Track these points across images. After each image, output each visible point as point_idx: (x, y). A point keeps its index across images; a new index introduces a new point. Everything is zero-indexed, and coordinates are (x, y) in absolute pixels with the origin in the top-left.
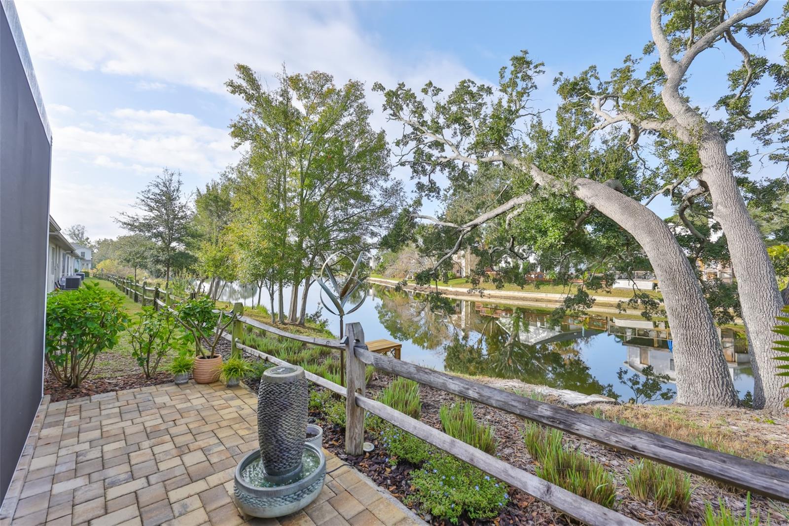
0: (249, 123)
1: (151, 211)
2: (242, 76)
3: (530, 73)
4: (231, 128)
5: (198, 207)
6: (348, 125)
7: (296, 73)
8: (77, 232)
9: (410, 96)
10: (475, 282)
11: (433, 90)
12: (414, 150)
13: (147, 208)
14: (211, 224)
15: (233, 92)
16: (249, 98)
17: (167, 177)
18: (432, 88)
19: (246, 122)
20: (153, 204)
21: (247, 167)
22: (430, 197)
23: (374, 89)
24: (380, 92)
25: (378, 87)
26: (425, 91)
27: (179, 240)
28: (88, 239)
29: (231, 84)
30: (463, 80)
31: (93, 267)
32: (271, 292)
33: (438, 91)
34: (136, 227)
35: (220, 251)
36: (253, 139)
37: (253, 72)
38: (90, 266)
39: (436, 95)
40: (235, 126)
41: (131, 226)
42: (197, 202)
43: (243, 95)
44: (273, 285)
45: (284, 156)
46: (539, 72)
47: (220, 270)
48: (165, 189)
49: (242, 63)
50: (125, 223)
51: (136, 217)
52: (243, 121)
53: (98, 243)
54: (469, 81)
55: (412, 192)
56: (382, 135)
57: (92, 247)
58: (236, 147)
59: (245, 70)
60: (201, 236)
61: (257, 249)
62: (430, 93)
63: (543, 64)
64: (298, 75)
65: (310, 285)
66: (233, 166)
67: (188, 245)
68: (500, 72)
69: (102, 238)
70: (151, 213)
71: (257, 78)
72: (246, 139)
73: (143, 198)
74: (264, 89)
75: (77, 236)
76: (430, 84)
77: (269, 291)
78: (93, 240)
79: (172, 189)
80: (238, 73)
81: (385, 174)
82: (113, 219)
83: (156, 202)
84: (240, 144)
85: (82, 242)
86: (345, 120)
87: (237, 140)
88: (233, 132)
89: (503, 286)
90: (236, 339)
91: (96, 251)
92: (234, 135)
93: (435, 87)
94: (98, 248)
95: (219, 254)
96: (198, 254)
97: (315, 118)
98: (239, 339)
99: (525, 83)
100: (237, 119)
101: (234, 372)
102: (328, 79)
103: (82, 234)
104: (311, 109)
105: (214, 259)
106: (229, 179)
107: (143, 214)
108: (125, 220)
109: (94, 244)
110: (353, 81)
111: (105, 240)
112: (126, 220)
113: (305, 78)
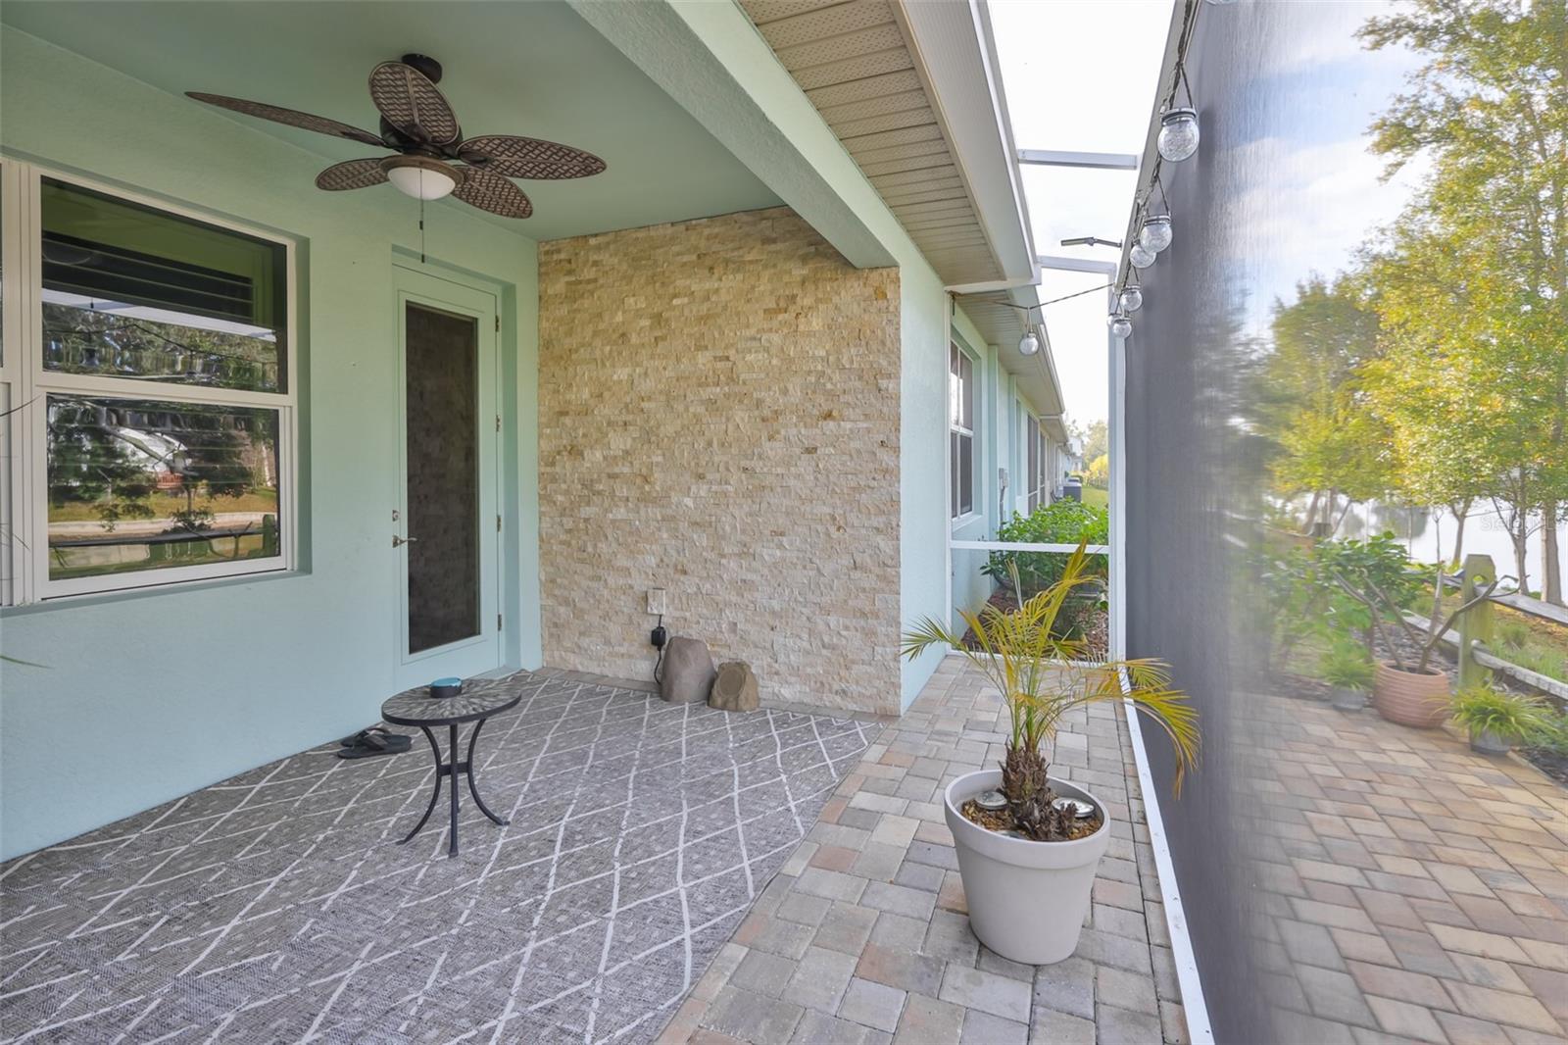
0: (1423, 102)
4: (1371, 133)
5: (1279, 336)
14: (1313, 369)
15: (1377, 45)
16: (1426, 38)
19: (1416, 101)
21: (1427, 216)
27: (1245, 412)
29: (1371, 28)
31: (1085, 468)
32: (1516, 532)
35: (1338, 430)
36: (1441, 136)
38: (1080, 466)
40: (1382, 125)
42: (1276, 325)
43: (1405, 39)
44: (1522, 516)
47: (1341, 473)
52: (1406, 105)
58: (1390, 174)
60: (1291, 399)
61: (1471, 418)
66: (1384, 225)
67: (1264, 420)
72: (1419, 145)
77: (1510, 530)
84: (1401, 164)
87: (1391, 157)
88: (1377, 143)
90: (1474, 642)
92: (1383, 147)
95: (1337, 436)
96: (1288, 439)
98: (1482, 642)
101: (1494, 719)
105: (1326, 449)
106: (1375, 258)
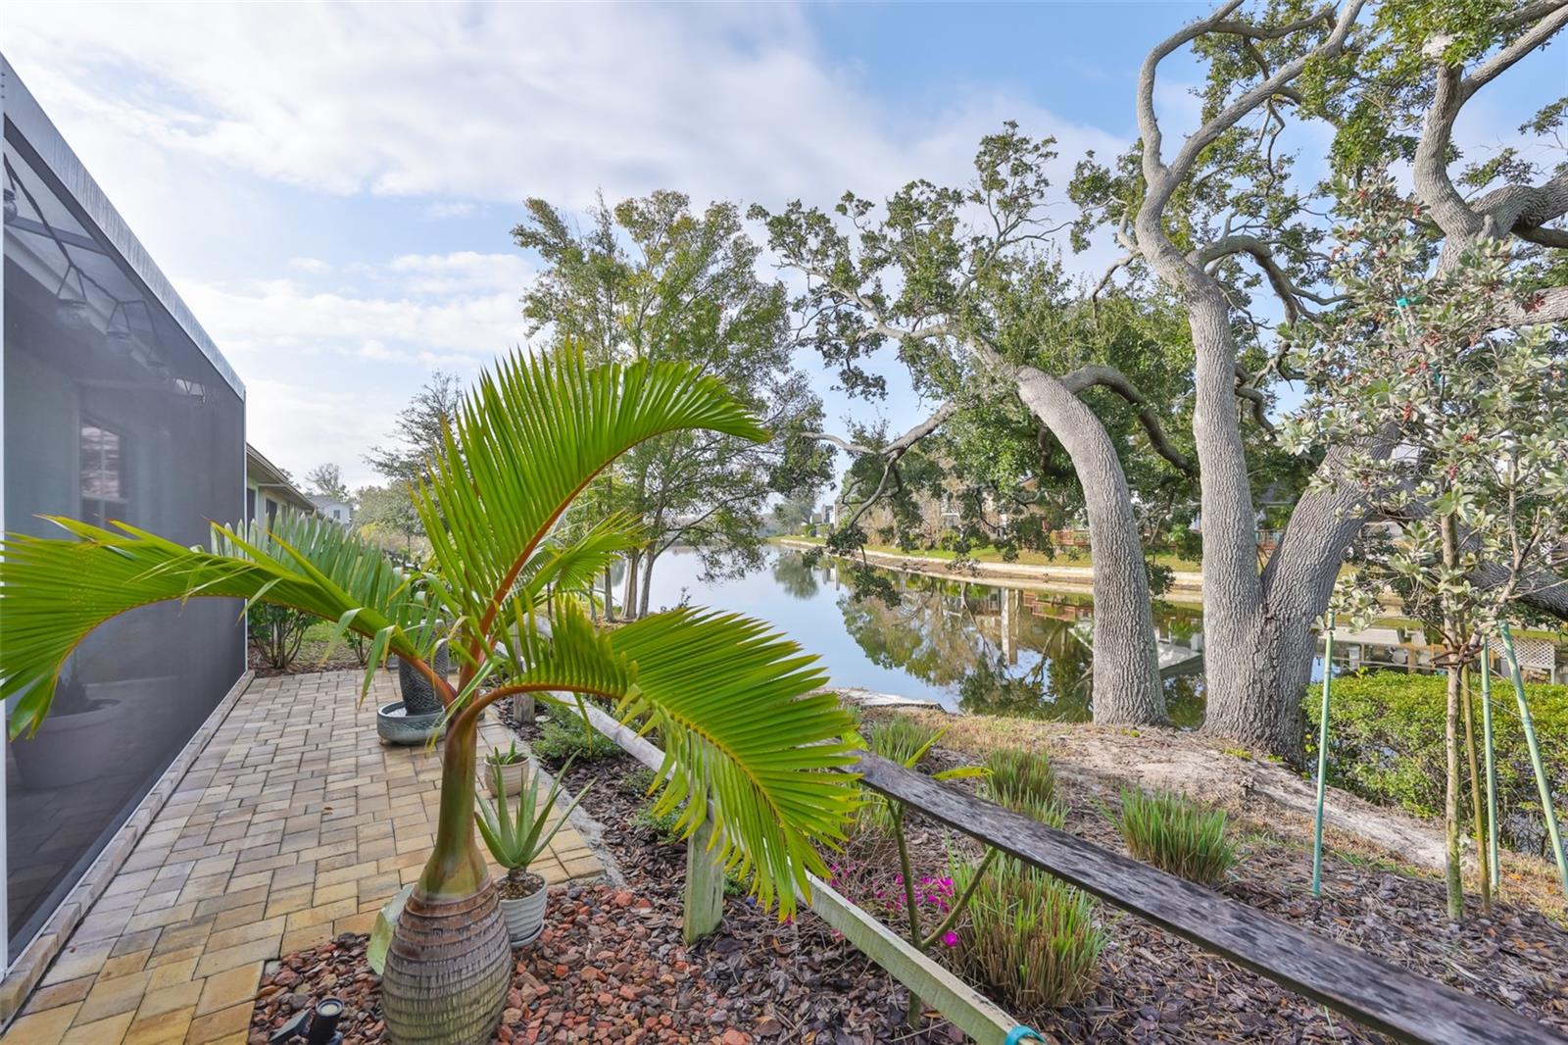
0: (553, 291)
1: (417, 443)
2: (536, 216)
3: (1029, 159)
4: (524, 302)
6: (715, 280)
7: (627, 198)
8: (327, 477)
9: (818, 220)
10: (962, 549)
11: (857, 206)
12: (816, 320)
13: (411, 439)
15: (525, 244)
16: (549, 251)
17: (439, 387)
18: (854, 203)
19: (549, 289)
20: (420, 431)
22: (870, 397)
23: (749, 216)
24: (761, 221)
25: (757, 212)
26: (842, 209)
28: (344, 487)
29: (520, 232)
30: (910, 182)
33: (865, 206)
34: (396, 469)
36: (559, 317)
37: (553, 209)
39: (862, 213)
40: (531, 298)
41: (388, 467)
43: (540, 247)
45: (607, 343)
46: (1046, 155)
48: (436, 405)
49: (535, 197)
50: (380, 464)
51: (395, 453)
52: (544, 289)
53: (361, 493)
54: (922, 182)
55: (832, 389)
56: (778, 291)
57: (352, 500)
58: (532, 333)
59: (540, 207)
62: (850, 213)
63: (1052, 140)
64: (631, 202)
65: (655, 557)
68: (976, 162)
69: (366, 487)
70: (417, 446)
71: (560, 218)
72: (549, 319)
73: (405, 422)
74: (573, 235)
75: (327, 482)
76: (849, 197)
78: (352, 490)
79: (448, 404)
80: (530, 212)
81: (780, 361)
82: (363, 459)
83: (425, 427)
84: (538, 328)
85: (336, 493)
86: (714, 270)
87: (533, 322)
88: (527, 310)
89: (1017, 556)
91: (357, 507)
92: (529, 313)
93: (858, 200)
94: (360, 503)
97: (659, 273)
99: (1018, 179)
100: (535, 285)
102: (681, 201)
103: (336, 480)
104: (655, 256)
107: (405, 448)
108: (378, 460)
109: (354, 495)
110: (718, 203)
111: (371, 489)
112: (382, 458)
113: (641, 206)
